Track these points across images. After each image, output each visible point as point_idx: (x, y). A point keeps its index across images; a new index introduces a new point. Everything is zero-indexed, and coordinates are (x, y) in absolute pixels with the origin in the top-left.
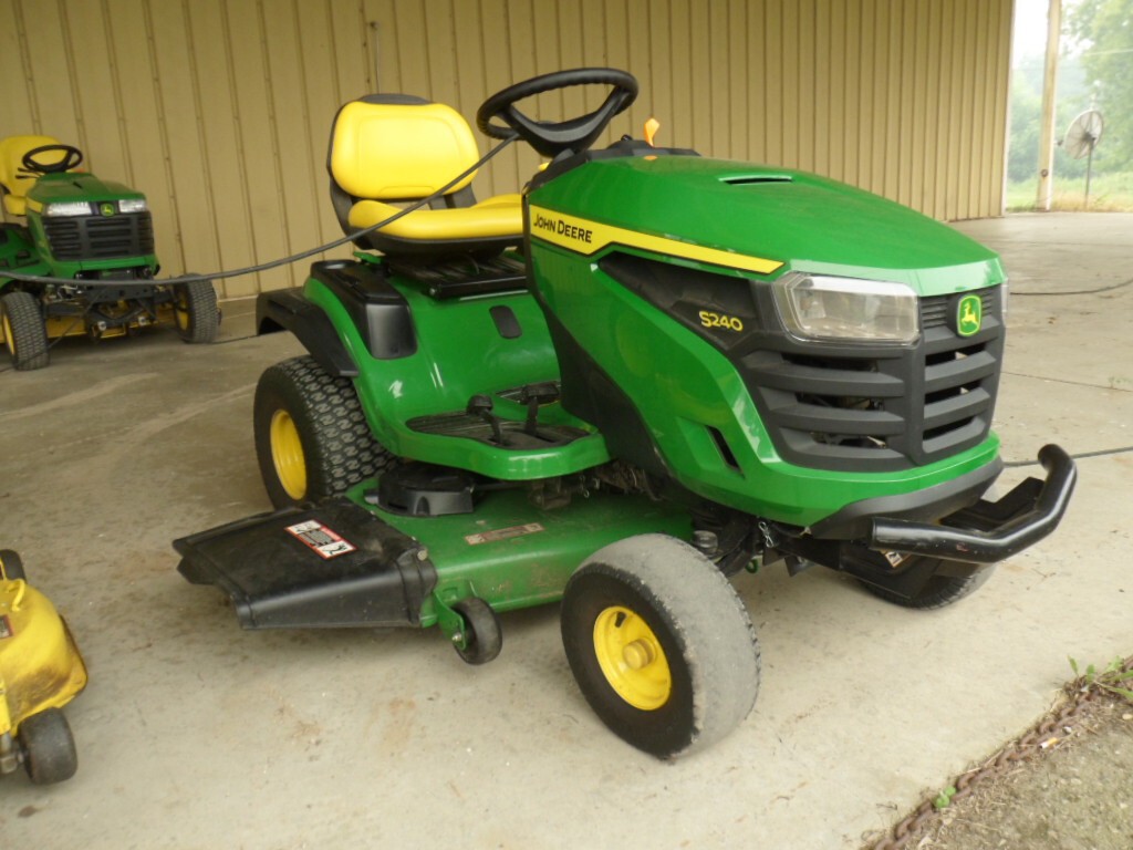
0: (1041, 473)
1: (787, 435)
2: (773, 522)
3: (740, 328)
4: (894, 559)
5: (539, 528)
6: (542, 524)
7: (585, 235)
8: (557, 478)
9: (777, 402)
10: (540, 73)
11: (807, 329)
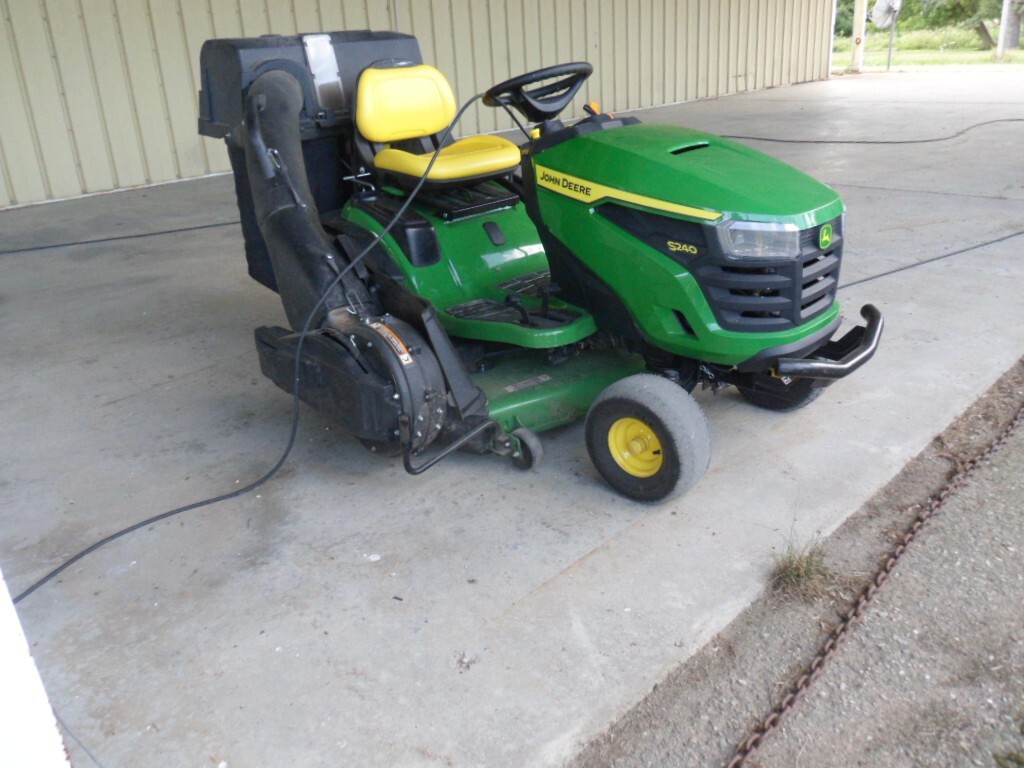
0: (863, 323)
1: (724, 313)
2: (712, 364)
3: (695, 252)
4: (786, 381)
5: (549, 378)
6: (550, 375)
7: (586, 191)
8: (565, 346)
9: (717, 294)
10: (544, 67)
11: (736, 252)
